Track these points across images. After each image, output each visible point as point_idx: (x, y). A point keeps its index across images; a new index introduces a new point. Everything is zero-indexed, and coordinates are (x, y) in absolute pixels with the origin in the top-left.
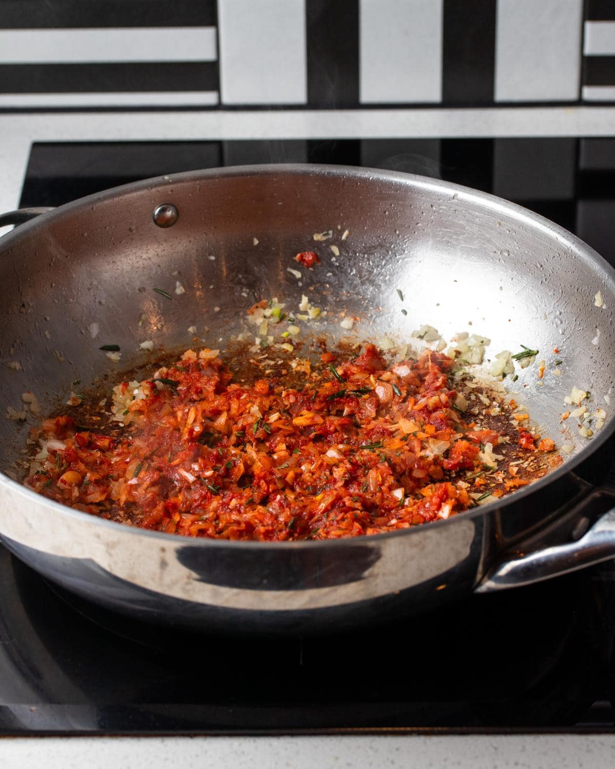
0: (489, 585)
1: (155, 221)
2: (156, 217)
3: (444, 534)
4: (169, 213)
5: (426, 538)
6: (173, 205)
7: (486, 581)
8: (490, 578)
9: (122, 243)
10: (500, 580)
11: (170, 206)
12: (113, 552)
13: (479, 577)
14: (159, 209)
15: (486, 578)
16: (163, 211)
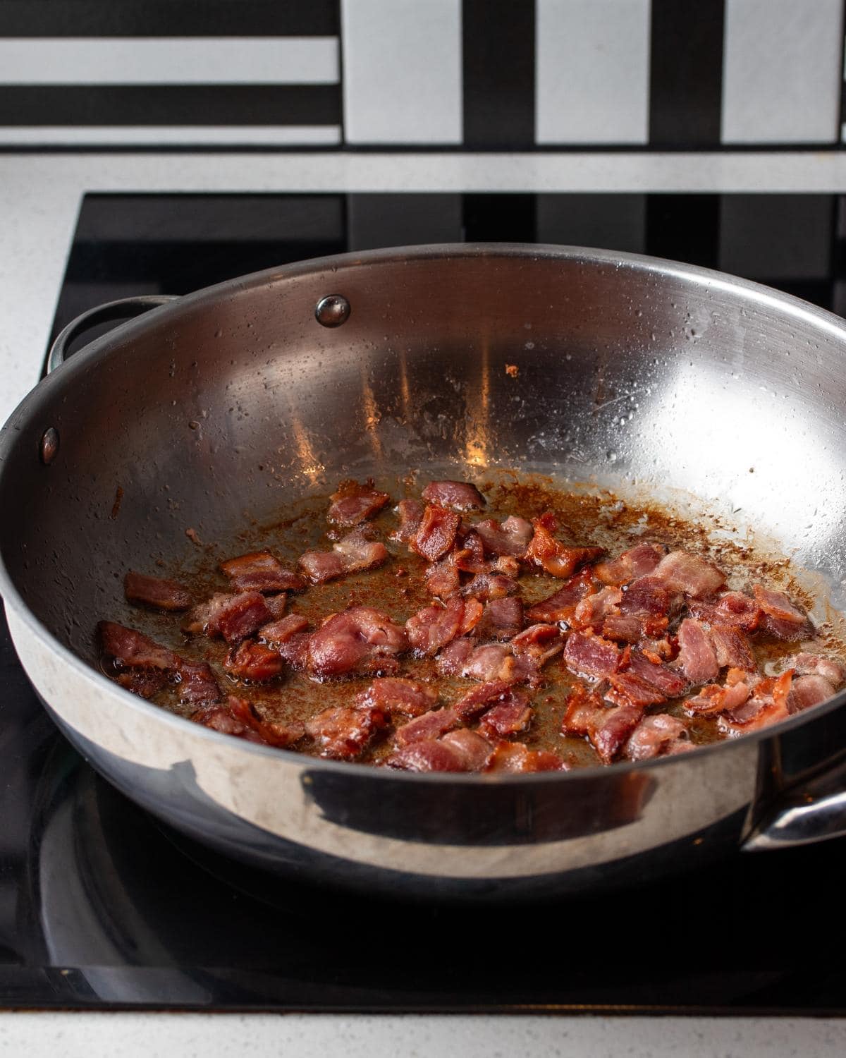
0: (761, 841)
1: (318, 318)
2: (318, 314)
3: (700, 769)
4: (337, 308)
5: (673, 774)
6: (342, 296)
7: (756, 836)
8: (762, 831)
9: (271, 348)
10: (778, 833)
11: (339, 297)
12: (240, 780)
13: (747, 828)
14: (324, 301)
15: (757, 831)
16: (330, 304)
